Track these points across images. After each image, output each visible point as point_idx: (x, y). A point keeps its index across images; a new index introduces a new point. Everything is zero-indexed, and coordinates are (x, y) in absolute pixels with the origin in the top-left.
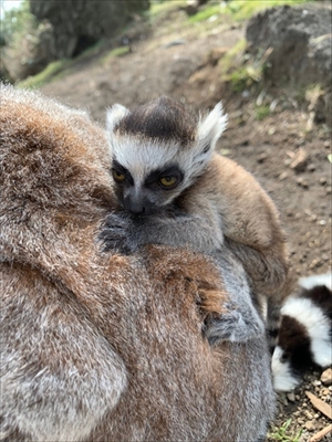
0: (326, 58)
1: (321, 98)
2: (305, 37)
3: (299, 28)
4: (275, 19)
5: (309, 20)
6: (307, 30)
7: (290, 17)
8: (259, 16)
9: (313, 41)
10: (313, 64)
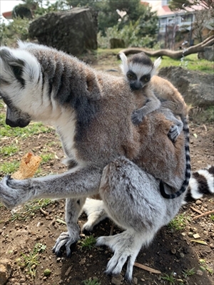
0: (197, 93)
1: (191, 110)
2: (187, 83)
3: (185, 78)
4: (174, 72)
5: (190, 76)
6: (189, 80)
7: (182, 73)
8: (167, 68)
9: (190, 85)
10: (190, 95)
